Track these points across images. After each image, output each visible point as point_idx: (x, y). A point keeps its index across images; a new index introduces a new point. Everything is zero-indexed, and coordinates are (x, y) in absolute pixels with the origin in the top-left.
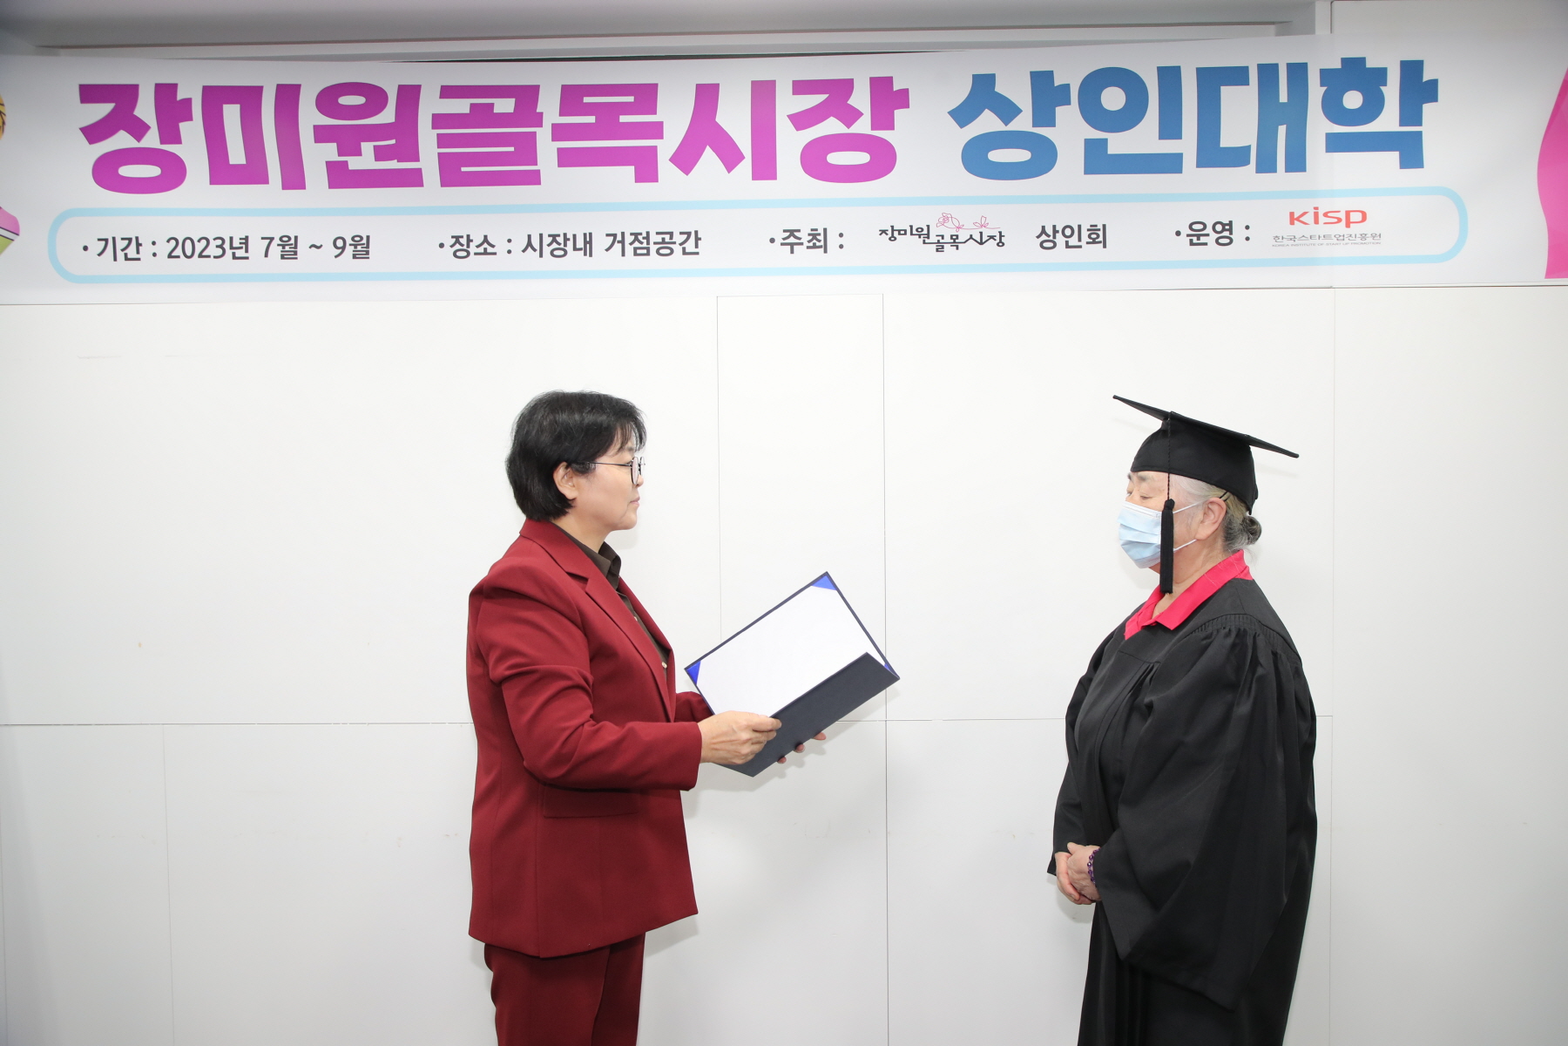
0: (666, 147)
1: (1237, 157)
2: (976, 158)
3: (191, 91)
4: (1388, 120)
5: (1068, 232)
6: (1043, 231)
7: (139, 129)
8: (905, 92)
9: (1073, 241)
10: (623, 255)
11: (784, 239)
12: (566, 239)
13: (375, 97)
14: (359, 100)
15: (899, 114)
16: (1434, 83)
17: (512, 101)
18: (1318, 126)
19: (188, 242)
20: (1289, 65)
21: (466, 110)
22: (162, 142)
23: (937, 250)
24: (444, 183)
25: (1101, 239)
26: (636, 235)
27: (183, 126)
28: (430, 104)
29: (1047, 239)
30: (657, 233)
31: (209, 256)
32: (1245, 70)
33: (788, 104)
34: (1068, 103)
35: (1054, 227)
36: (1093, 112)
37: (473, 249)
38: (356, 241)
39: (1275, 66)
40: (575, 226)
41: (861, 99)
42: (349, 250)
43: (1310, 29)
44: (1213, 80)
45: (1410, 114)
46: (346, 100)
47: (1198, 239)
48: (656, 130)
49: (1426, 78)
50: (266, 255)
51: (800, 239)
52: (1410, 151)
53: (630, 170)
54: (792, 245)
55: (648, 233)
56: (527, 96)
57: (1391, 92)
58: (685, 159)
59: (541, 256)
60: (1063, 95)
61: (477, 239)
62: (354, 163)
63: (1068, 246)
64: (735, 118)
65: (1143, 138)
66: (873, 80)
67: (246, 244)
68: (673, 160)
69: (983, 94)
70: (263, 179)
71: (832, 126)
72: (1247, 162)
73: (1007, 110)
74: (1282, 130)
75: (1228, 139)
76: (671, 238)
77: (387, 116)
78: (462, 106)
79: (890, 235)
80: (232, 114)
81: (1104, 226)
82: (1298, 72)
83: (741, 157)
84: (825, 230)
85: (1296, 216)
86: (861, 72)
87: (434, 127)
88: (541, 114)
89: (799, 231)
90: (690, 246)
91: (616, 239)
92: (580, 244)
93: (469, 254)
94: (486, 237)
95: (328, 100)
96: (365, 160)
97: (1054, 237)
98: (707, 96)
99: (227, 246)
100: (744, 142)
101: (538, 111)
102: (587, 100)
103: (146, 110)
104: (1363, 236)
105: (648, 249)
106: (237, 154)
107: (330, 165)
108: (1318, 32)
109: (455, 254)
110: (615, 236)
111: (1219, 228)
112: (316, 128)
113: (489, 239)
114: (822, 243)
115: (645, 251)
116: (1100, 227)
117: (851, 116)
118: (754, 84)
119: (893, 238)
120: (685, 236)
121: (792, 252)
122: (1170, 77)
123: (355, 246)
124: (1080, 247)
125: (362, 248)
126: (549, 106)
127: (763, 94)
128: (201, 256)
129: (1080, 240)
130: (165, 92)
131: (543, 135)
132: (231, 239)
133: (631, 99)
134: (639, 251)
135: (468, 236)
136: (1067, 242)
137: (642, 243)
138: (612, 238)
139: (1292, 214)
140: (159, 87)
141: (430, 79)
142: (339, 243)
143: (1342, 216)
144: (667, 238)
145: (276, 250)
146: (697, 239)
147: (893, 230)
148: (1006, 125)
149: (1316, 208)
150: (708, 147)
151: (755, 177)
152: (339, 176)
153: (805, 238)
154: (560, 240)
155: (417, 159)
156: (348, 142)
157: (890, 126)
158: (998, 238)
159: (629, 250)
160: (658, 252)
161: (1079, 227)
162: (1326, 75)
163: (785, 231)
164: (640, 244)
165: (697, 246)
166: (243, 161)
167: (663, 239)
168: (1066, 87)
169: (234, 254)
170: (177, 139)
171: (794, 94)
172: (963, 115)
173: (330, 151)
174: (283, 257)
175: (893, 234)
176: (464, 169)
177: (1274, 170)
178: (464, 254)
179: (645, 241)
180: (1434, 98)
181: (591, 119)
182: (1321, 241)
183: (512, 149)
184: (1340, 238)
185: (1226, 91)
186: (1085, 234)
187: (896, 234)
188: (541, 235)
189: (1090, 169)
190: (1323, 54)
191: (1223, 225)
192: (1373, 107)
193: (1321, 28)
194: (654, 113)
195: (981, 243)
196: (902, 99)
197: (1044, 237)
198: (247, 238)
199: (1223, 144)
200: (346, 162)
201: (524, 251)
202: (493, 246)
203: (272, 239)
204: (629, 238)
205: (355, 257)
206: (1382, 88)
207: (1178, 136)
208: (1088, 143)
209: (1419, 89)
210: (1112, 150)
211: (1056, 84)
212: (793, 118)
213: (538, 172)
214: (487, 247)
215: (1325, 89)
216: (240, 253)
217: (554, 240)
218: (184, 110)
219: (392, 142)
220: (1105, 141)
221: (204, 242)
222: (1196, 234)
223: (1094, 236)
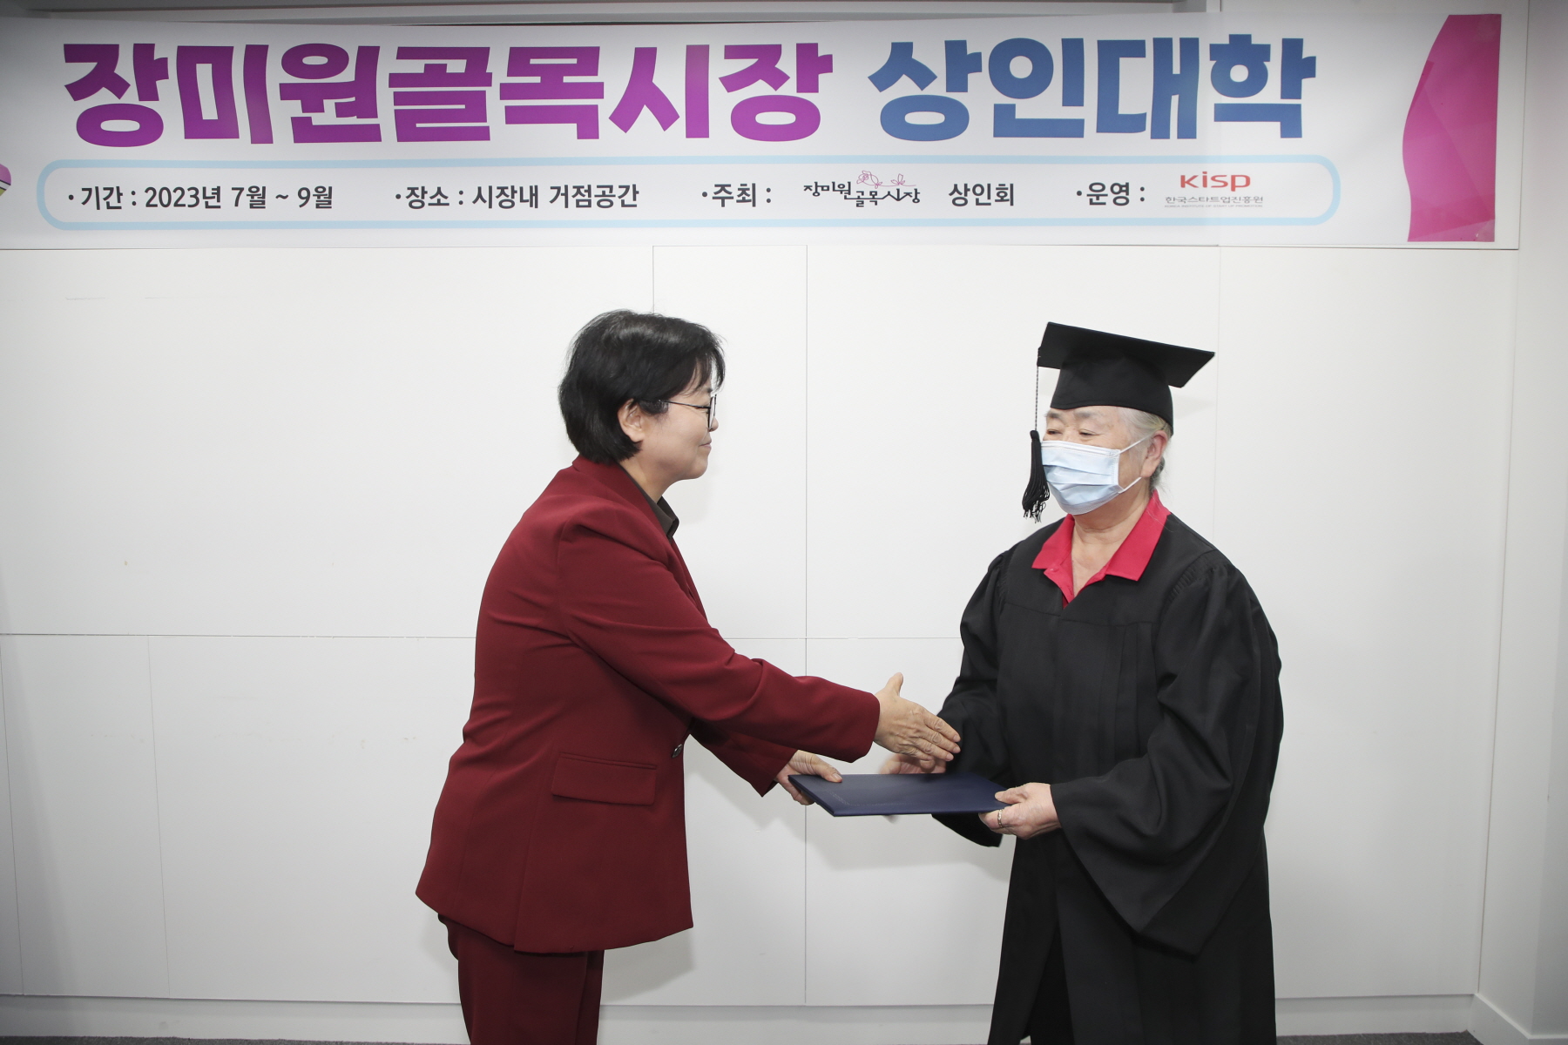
0: (607, 106)
1: (1133, 124)
2: (893, 120)
3: (166, 51)
4: (1271, 93)
5: (978, 190)
6: (956, 189)
7: (119, 87)
8: (829, 58)
9: (983, 199)
10: (567, 206)
11: (716, 193)
12: (514, 192)
13: (337, 58)
14: (321, 60)
15: (822, 78)
16: (1312, 60)
17: (464, 62)
18: (1208, 97)
19: (165, 192)
20: (1183, 41)
21: (421, 70)
22: (141, 98)
23: (857, 205)
24: (401, 138)
25: (1008, 197)
26: (578, 188)
27: (160, 84)
28: (388, 65)
30: (598, 187)
31: (184, 205)
32: (1142, 43)
33: (720, 67)
34: (979, 70)
35: (966, 185)
36: (1002, 79)
37: (427, 200)
38: (320, 191)
39: (1169, 42)
40: (522, 180)
41: (788, 64)
42: (313, 200)
43: (1201, 7)
44: (1112, 52)
45: (1291, 87)
46: (309, 60)
47: (1098, 199)
48: (597, 91)
49: (1305, 55)
50: (237, 205)
51: (730, 193)
52: (1290, 121)
53: (573, 127)
54: (723, 199)
55: (589, 186)
56: (477, 57)
57: (1274, 67)
58: (624, 117)
59: (490, 207)
60: (974, 63)
61: (432, 191)
62: (318, 119)
63: (978, 203)
64: (670, 80)
65: (1047, 104)
66: (799, 47)
67: (218, 194)
68: (612, 118)
69: (901, 61)
70: (234, 134)
71: (761, 88)
72: (1143, 129)
73: (923, 76)
74: (1175, 100)
75: (1125, 108)
76: (611, 191)
77: (348, 75)
78: (417, 66)
79: (814, 191)
80: (204, 73)
81: (1012, 186)
82: (1190, 46)
83: (676, 117)
84: (754, 185)
85: (1186, 179)
86: (788, 39)
87: (391, 85)
88: (491, 74)
89: (729, 186)
90: (628, 199)
91: (560, 192)
92: (527, 196)
93: (423, 204)
94: (439, 189)
95: (292, 61)
96: (327, 116)
97: (966, 195)
98: (645, 60)
99: (200, 196)
100: (678, 100)
101: (488, 71)
102: (533, 61)
103: (125, 68)
104: (1247, 199)
105: (590, 201)
106: (209, 111)
107: (294, 120)
108: (1209, 10)
109: (410, 205)
110: (559, 189)
111: (1116, 189)
112: (283, 86)
113: (443, 191)
114: (751, 198)
115: (587, 203)
116: (1008, 186)
117: (778, 79)
118: (689, 48)
119: (816, 194)
120: (624, 190)
121: (723, 205)
122: (1073, 49)
123: (319, 197)
124: (989, 204)
125: (324, 198)
126: (498, 67)
127: (697, 58)
128: (176, 205)
129: (989, 198)
130: (143, 53)
131: (492, 94)
132: (204, 189)
133: (574, 61)
134: (581, 203)
135: (423, 188)
136: (977, 200)
137: (584, 196)
138: (556, 191)
139: (1183, 177)
140: (137, 47)
141: (388, 41)
142: (304, 194)
143: (1228, 180)
144: (607, 191)
145: (245, 200)
147: (817, 186)
148: (922, 90)
149: (1205, 173)
150: (645, 106)
151: (689, 135)
152: (304, 132)
153: (735, 193)
154: (508, 192)
155: (375, 115)
156: (312, 99)
157: (814, 88)
158: (913, 195)
159: (572, 201)
160: (598, 204)
161: (989, 186)
162: (1215, 50)
163: (716, 186)
164: (582, 196)
165: (634, 199)
166: (215, 117)
167: (604, 192)
168: (978, 56)
169: (207, 203)
170: (154, 96)
171: (726, 58)
172: (882, 80)
173: (295, 108)
174: (252, 206)
175: (817, 189)
176: (418, 125)
177: (1167, 136)
178: (419, 204)
179: (587, 194)
180: (1312, 74)
181: (537, 80)
182: (1209, 203)
183: (463, 107)
184: (1226, 200)
185: (1126, 65)
186: (994, 192)
187: (819, 189)
188: (490, 188)
189: (999, 132)
190: (1213, 31)
191: (1121, 187)
192: (1257, 80)
193: (1212, 8)
194: (595, 73)
195: (898, 199)
196: (826, 64)
197: (956, 195)
198: (218, 189)
199: (1121, 112)
200: (310, 118)
201: (474, 202)
202: (446, 197)
203: (241, 190)
204: (572, 192)
205: (318, 206)
206: (1266, 63)
207: (1080, 103)
208: (998, 108)
209: (1298, 66)
210: (1019, 115)
211: (968, 53)
212: (725, 80)
213: (487, 129)
214: (440, 198)
215: (1214, 62)
216: (212, 202)
217: (503, 193)
218: (160, 69)
219: (353, 99)
220: (1013, 107)
221: (179, 192)
222: (1096, 195)
223: (1002, 194)
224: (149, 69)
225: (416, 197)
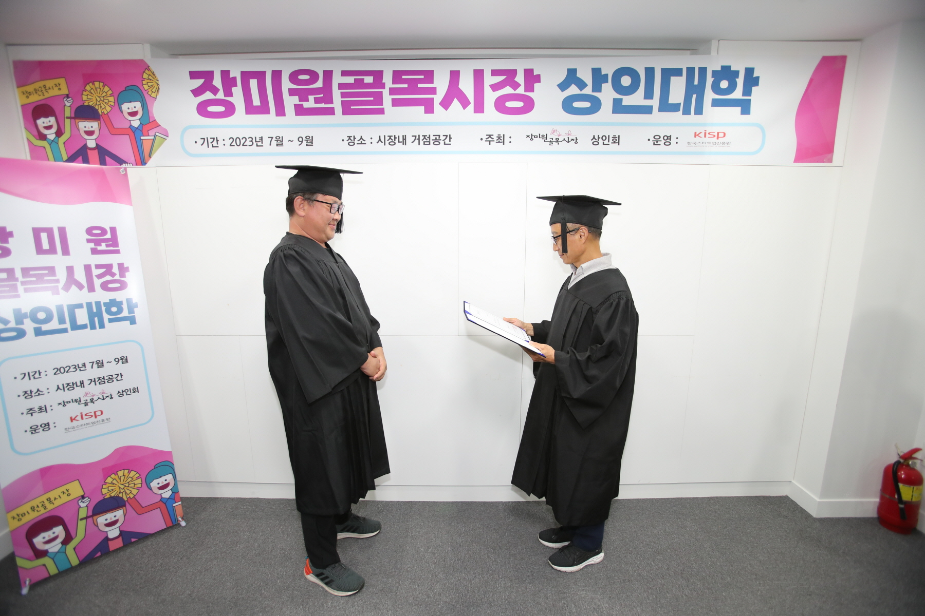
0: (438, 98)
1: (675, 108)
2: (568, 105)
3: (235, 73)
4: (738, 94)
5: (604, 138)
6: (594, 137)
7: (215, 91)
8: (539, 76)
9: (606, 142)
10: (419, 144)
11: (487, 139)
12: (395, 138)
13: (314, 76)
14: (306, 77)
15: (536, 85)
16: (758, 78)
17: (372, 78)
18: (709, 95)
19: (238, 139)
20: (700, 69)
21: (353, 82)
22: (225, 96)
23: (550, 145)
24: (344, 113)
25: (617, 141)
26: (424, 136)
27: (234, 89)
28: (337, 79)
29: (595, 140)
30: (434, 136)
31: (247, 145)
32: (681, 70)
33: (489, 80)
34: (607, 82)
35: (599, 136)
36: (617, 87)
37: (356, 142)
38: (308, 138)
39: (693, 69)
40: (399, 132)
41: (520, 78)
42: (305, 142)
43: (709, 53)
44: (667, 74)
45: (747, 91)
46: (302, 77)
47: (657, 142)
48: (433, 91)
49: (755, 75)
50: (270, 145)
51: (493, 139)
52: (745, 107)
53: (423, 108)
54: (490, 141)
55: (429, 135)
56: (378, 75)
57: (740, 81)
58: (446, 104)
59: (385, 145)
60: (605, 79)
61: (358, 138)
62: (306, 105)
63: (604, 144)
64: (467, 86)
65: (637, 99)
66: (525, 70)
67: (262, 140)
68: (440, 104)
69: (572, 77)
70: (268, 112)
71: (508, 90)
72: (679, 110)
73: (581, 85)
74: (694, 96)
75: (672, 100)
76: (439, 138)
77: (319, 84)
78: (350, 80)
79: (531, 138)
80: (253, 83)
81: (619, 136)
82: (703, 71)
83: (469, 103)
84: (504, 135)
85: (697, 134)
86: (520, 66)
87: (339, 89)
88: (385, 83)
89: (493, 135)
90: (447, 141)
91: (416, 138)
92: (401, 140)
93: (354, 144)
94: (361, 137)
95: (294, 77)
96: (310, 104)
97: (598, 140)
98: (455, 76)
99: (254, 141)
100: (470, 96)
101: (383, 82)
102: (404, 77)
103: (217, 82)
104: (723, 143)
105: (430, 142)
106: (256, 102)
107: (296, 106)
108: (712, 54)
109: (349, 144)
110: (416, 136)
111: (666, 138)
112: (290, 90)
113: (363, 138)
114: (502, 141)
115: (428, 143)
116: (617, 136)
117: (516, 86)
118: (475, 71)
119: (532, 139)
120: (445, 137)
121: (490, 144)
122: (650, 72)
123: (307, 141)
124: (609, 144)
125: (310, 141)
126: (388, 79)
127: (479, 75)
128: (243, 145)
129: (609, 142)
130: (225, 74)
131: (386, 92)
132: (255, 138)
133: (422, 77)
134: (426, 143)
135: (354, 136)
136: (603, 142)
137: (427, 140)
138: (414, 137)
139: (695, 133)
140: (222, 72)
141: (337, 68)
142: (301, 139)
143: (716, 134)
144: (438, 137)
145: (274, 143)
146: (450, 138)
147: (532, 136)
148: (581, 91)
149: (705, 131)
150: (455, 99)
151: (475, 112)
152: (300, 111)
153: (495, 138)
154: (393, 138)
155: (332, 103)
156: (303, 95)
157: (532, 90)
158: (575, 140)
159: (422, 142)
160: (434, 143)
161: (609, 136)
162: (714, 73)
163: (487, 135)
164: (426, 140)
165: (450, 141)
166: (259, 104)
167: (436, 138)
168: (607, 75)
169: (257, 144)
170: (231, 95)
171: (492, 75)
172: (563, 86)
173: (295, 100)
174: (277, 145)
175: (532, 137)
176: (352, 107)
177: (689, 114)
178: (353, 144)
179: (428, 139)
180: (757, 84)
181: (406, 86)
182: (706, 145)
183: (372, 99)
184: (714, 144)
185: (674, 80)
186: (611, 139)
187: (533, 137)
188: (385, 136)
189: (615, 111)
190: (714, 64)
191: (668, 137)
192: (732, 87)
193: (714, 53)
194: (432, 82)
195: (568, 142)
196: (538, 79)
197: (594, 140)
198: (262, 138)
199: (670, 102)
200: (302, 105)
201: (378, 143)
202: (364, 141)
203: (272, 138)
204: (422, 138)
205: (307, 145)
206: (737, 79)
207: (652, 98)
208: (614, 100)
209: (751, 80)
210: (624, 103)
211: (602, 74)
212: (492, 86)
213: (383, 109)
214: (362, 141)
215: (713, 79)
216: (259, 144)
217: (390, 138)
218: (233, 82)
219: (322, 95)
220: (621, 99)
221: (244, 139)
222: (656, 140)
223: (614, 140)
224: (228, 82)
225: (351, 140)
